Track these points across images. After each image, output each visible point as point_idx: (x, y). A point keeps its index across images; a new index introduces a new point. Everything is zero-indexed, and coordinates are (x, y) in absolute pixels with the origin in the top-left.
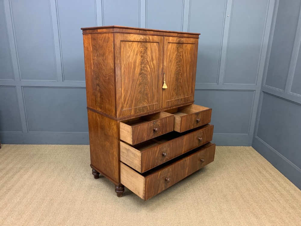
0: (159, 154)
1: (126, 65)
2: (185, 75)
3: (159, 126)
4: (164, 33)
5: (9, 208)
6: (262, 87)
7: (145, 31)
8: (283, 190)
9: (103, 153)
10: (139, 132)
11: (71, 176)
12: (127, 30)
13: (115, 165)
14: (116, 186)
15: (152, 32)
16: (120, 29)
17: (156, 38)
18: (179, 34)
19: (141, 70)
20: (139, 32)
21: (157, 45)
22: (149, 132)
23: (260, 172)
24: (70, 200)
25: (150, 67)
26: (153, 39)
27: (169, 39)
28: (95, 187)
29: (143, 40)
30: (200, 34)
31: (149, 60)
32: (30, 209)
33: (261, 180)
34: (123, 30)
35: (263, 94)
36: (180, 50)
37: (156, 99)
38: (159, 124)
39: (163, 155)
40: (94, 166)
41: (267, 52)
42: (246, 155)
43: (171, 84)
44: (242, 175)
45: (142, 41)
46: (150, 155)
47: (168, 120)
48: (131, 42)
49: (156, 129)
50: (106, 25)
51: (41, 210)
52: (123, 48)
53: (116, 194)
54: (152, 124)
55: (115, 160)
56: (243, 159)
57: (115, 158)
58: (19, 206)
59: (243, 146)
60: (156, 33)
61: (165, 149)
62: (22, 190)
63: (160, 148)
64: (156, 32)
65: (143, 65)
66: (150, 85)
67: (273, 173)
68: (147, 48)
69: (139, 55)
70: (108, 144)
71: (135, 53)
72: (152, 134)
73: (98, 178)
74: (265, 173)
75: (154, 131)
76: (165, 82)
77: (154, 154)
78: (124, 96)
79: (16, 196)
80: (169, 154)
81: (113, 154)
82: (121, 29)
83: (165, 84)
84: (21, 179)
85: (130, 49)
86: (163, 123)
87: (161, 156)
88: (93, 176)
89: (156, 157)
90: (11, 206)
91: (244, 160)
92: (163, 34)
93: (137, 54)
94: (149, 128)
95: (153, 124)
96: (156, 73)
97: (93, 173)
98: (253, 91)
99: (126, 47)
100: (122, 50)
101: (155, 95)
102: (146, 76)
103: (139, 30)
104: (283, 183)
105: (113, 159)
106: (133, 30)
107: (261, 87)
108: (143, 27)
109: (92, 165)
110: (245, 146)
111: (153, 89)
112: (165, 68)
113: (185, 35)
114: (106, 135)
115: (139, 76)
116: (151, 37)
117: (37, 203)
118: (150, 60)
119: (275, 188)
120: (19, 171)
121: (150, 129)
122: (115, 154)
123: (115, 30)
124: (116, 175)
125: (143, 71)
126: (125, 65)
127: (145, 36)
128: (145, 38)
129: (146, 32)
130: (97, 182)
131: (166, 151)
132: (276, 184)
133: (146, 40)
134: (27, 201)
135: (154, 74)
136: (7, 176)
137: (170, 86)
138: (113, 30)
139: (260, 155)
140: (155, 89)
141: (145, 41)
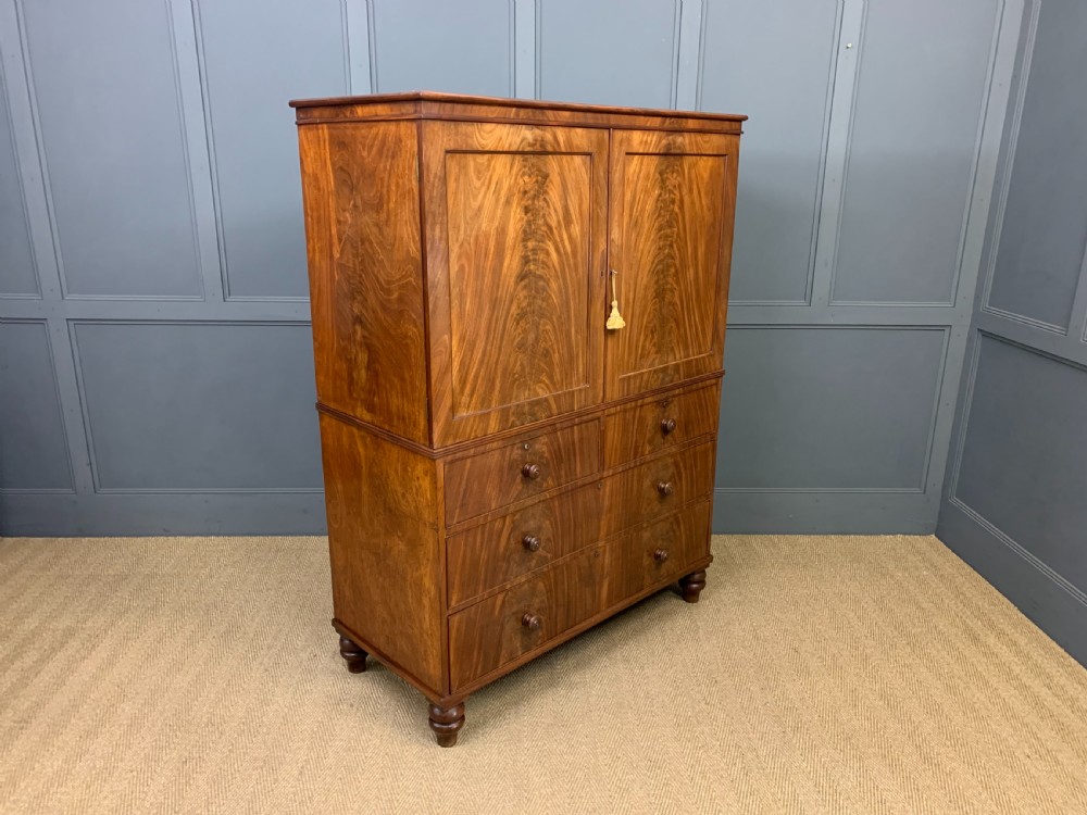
0: (512, 541)
1: (466, 244)
2: (691, 273)
3: (542, 457)
4: (612, 116)
5: (24, 797)
6: (976, 316)
7: (538, 112)
8: (1069, 712)
9: (381, 580)
10: (468, 480)
11: (261, 664)
12: (469, 107)
13: (426, 625)
14: (432, 706)
15: (567, 114)
16: (443, 104)
17: (581, 137)
18: (668, 120)
19: (526, 260)
20: (517, 115)
21: (585, 163)
22: (505, 480)
23: (975, 639)
24: (256, 759)
25: (557, 249)
26: (569, 141)
27: (629, 141)
28: (352, 706)
29: (530, 145)
30: (746, 118)
31: (554, 224)
32: (106, 802)
33: (980, 669)
34: (453, 110)
35: (978, 341)
36: (673, 180)
37: (581, 370)
38: (545, 449)
39: (527, 545)
40: (345, 627)
41: (998, 182)
42: (917, 568)
43: (637, 312)
44: (908, 650)
45: (528, 149)
46: (478, 544)
47: (576, 436)
48: (487, 156)
49: (533, 469)
50: (386, 90)
51: (147, 805)
52: (457, 180)
53: (432, 733)
54: (516, 451)
55: (427, 609)
56: (905, 584)
57: (426, 601)
58: (63, 789)
59: (904, 534)
60: (580, 118)
61: (532, 524)
62: (73, 721)
63: (513, 522)
64: (581, 114)
65: (531, 244)
66: (560, 317)
67: (1022, 641)
68: (546, 177)
69: (518, 204)
70: (400, 546)
71: (503, 200)
72: (520, 487)
73: (364, 670)
74: (992, 640)
75: (526, 474)
76: (615, 303)
77: (494, 543)
78: (462, 364)
79: (51, 749)
80: (549, 539)
81: (418, 583)
82: (448, 106)
83: (615, 312)
84: (71, 678)
85: (483, 184)
86: (559, 445)
87: (520, 547)
88: (341, 664)
89: (501, 549)
90: (30, 790)
91: (911, 588)
92: (609, 120)
93: (508, 202)
94: (506, 464)
95: (520, 452)
96: (580, 270)
97: (342, 652)
98: (941, 328)
99: (466, 174)
100: (452, 185)
101: (578, 354)
102: (541, 283)
103: (514, 109)
104: (1063, 681)
105: (420, 602)
106: (493, 108)
107: (973, 315)
108: (526, 94)
109: (341, 623)
110: (909, 534)
111: (568, 335)
112: (615, 250)
113: (690, 121)
114: (390, 511)
115: (517, 283)
116: (561, 133)
117: (130, 775)
118: (559, 222)
119: (1038, 703)
120: (62, 645)
121: (511, 467)
122: (427, 585)
123: (424, 111)
124: (432, 666)
125: (532, 267)
126: (462, 244)
127: (537, 132)
128: (539, 139)
129: (543, 114)
130: (360, 685)
131: (540, 528)
132: (1037, 686)
133: (541, 146)
134: (94, 767)
135: (574, 274)
136: (18, 664)
137: (635, 321)
138: (416, 112)
139: (968, 569)
140: (577, 332)
141: (538, 148)
